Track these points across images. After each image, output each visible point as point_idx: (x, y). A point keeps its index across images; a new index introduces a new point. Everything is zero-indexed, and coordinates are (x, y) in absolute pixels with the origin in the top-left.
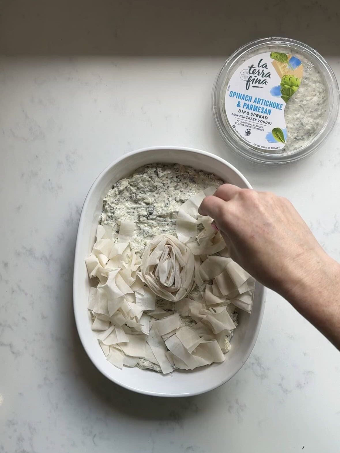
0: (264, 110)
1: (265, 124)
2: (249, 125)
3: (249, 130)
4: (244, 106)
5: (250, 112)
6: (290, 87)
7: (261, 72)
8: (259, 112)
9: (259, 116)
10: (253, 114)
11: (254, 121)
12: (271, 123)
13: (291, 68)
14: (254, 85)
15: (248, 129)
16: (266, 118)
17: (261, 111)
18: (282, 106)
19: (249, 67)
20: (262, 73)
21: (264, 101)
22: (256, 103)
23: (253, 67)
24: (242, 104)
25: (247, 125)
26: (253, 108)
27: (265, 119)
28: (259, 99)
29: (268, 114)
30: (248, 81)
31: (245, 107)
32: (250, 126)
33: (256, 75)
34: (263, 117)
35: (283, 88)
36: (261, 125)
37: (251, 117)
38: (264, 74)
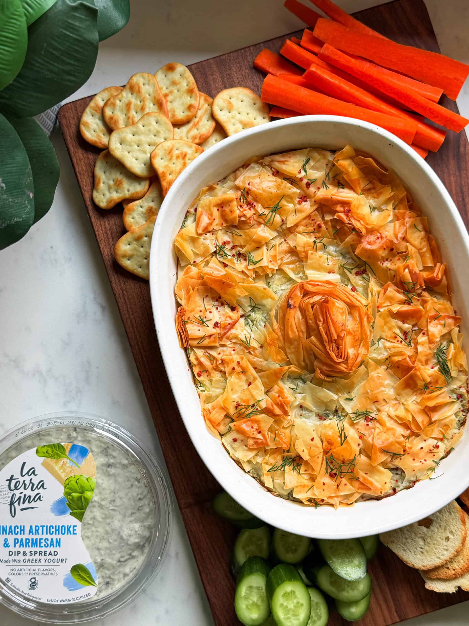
0: (49, 542)
1: (56, 564)
2: (31, 572)
3: (33, 580)
4: (15, 544)
5: (28, 550)
6: (80, 495)
7: (27, 483)
8: (42, 547)
9: (43, 554)
10: (33, 553)
11: (38, 564)
12: (66, 559)
13: (75, 463)
14: (22, 506)
15: (31, 579)
16: (56, 553)
17: (45, 545)
18: (75, 528)
19: (7, 480)
20: (31, 484)
21: (45, 528)
22: (33, 534)
23: (14, 478)
24: (11, 542)
25: (29, 572)
26: (30, 544)
27: (54, 555)
28: (36, 527)
29: (56, 547)
30: (12, 503)
31: (18, 545)
32: (34, 572)
33: (22, 490)
34: (50, 554)
35: (70, 499)
36: (50, 568)
37: (31, 558)
38: (33, 485)
